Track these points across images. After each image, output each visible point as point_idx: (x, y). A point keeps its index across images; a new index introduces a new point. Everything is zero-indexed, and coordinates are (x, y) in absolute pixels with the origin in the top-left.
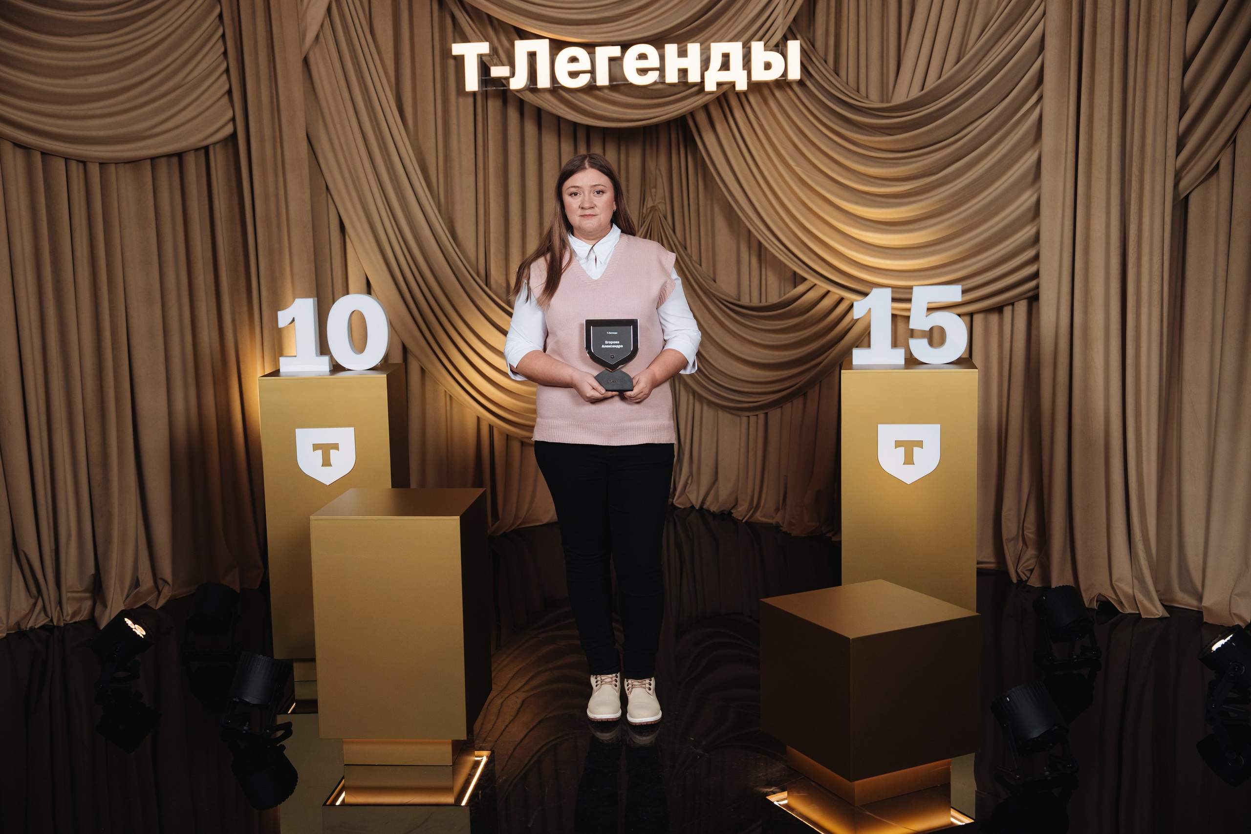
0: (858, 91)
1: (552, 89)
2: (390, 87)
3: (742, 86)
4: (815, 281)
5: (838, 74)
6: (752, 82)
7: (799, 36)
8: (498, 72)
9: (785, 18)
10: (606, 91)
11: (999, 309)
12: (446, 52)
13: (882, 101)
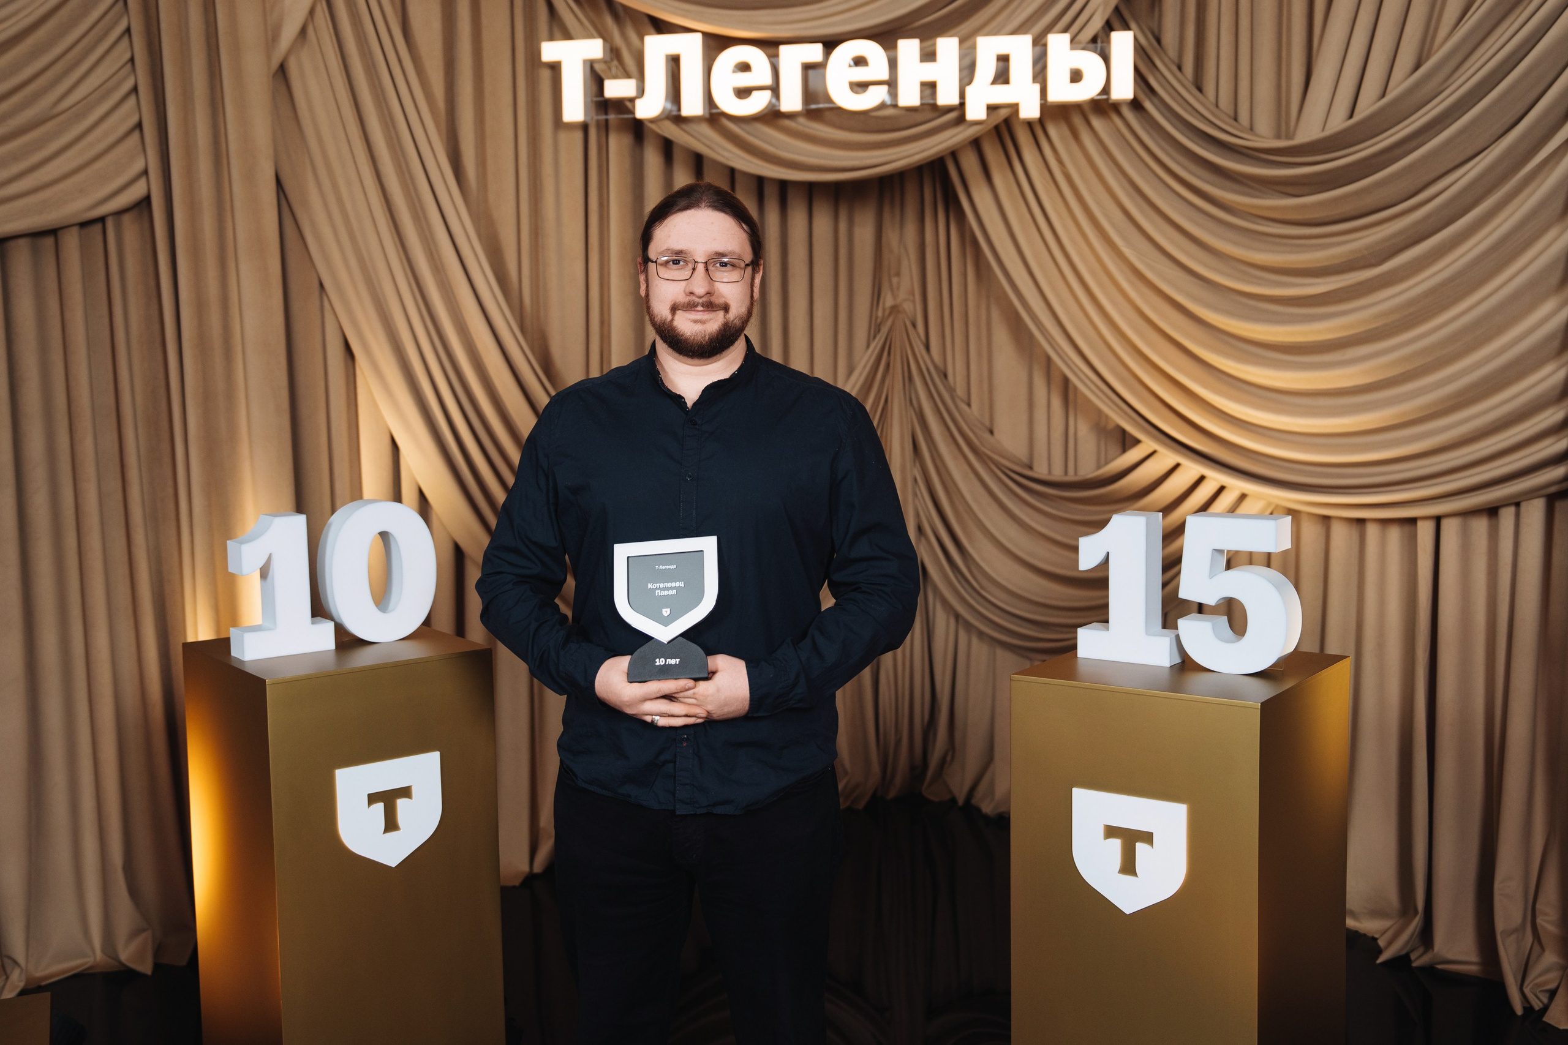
0: (1236, 119)
1: (707, 116)
2: (438, 127)
3: (1030, 110)
4: (1154, 446)
5: (1200, 89)
6: (1048, 104)
7: (1133, 25)
8: (616, 88)
10: (799, 120)
11: (1492, 511)
12: (533, 57)
13: (1278, 136)
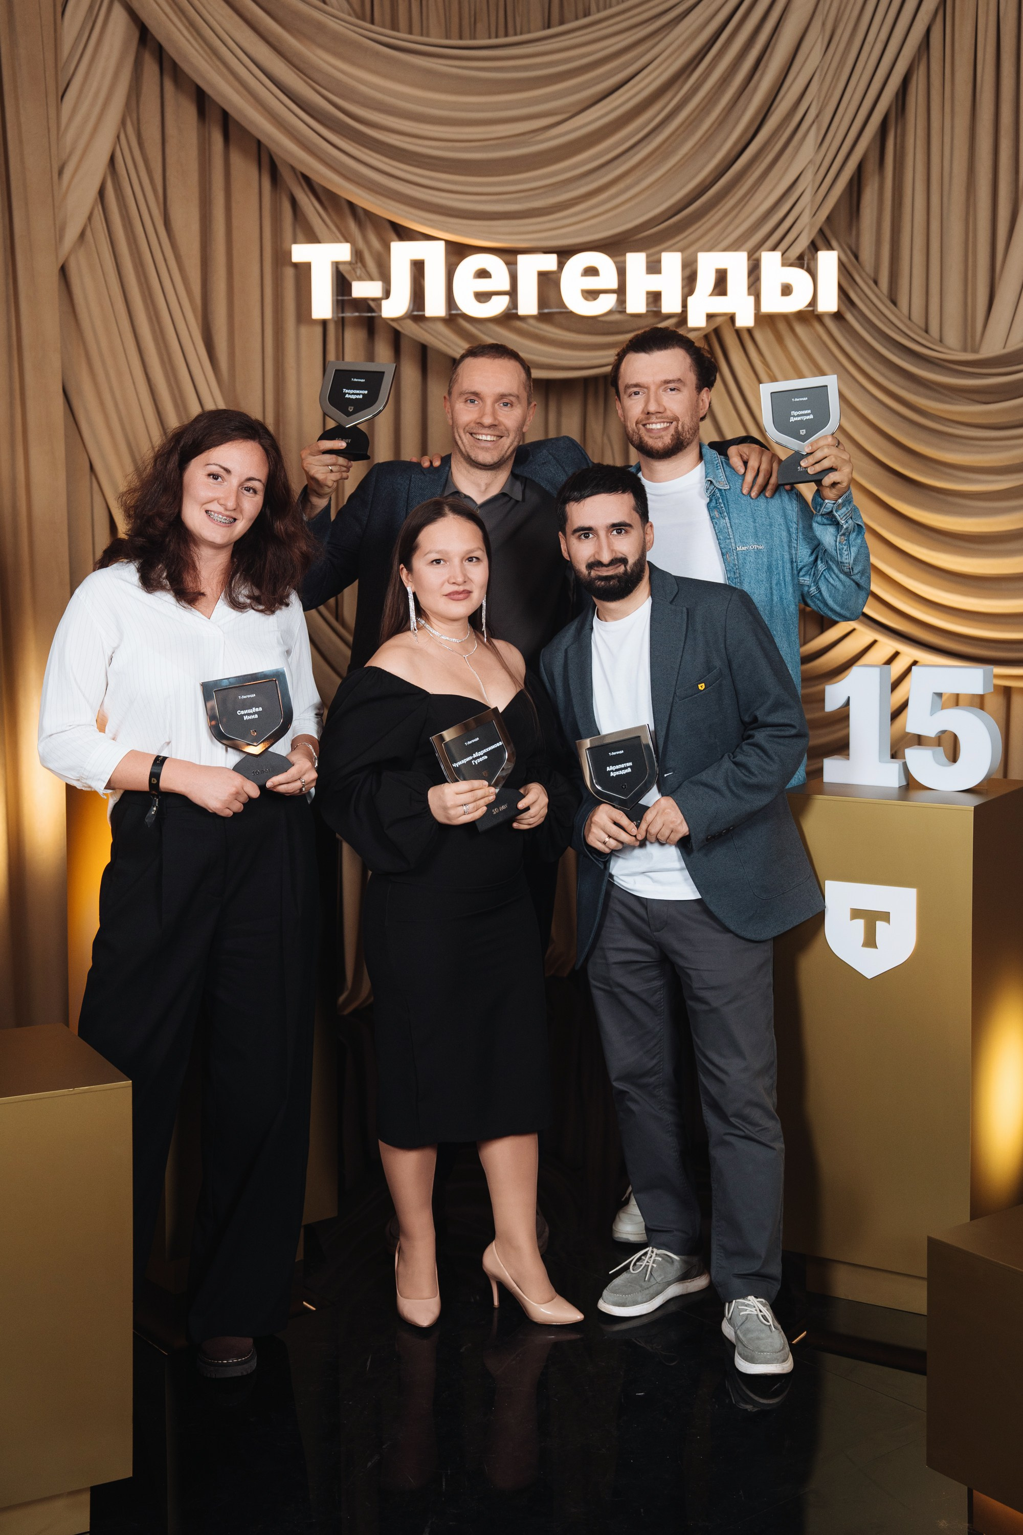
0: (927, 331)
1: (448, 317)
2: (194, 310)
3: (745, 320)
5: (894, 303)
6: (761, 314)
7: (834, 244)
8: (362, 289)
9: (814, 215)
10: (532, 322)
12: (282, 257)
13: (965, 350)
